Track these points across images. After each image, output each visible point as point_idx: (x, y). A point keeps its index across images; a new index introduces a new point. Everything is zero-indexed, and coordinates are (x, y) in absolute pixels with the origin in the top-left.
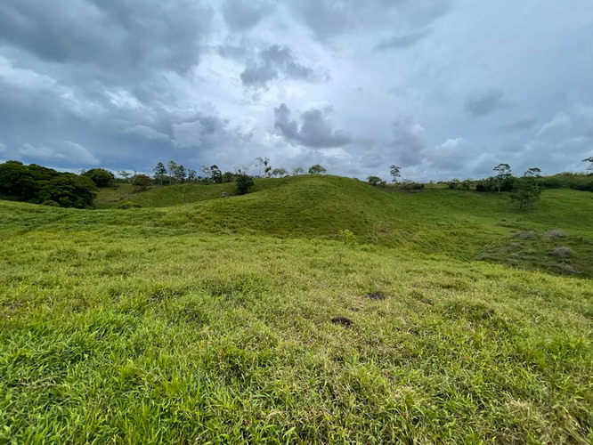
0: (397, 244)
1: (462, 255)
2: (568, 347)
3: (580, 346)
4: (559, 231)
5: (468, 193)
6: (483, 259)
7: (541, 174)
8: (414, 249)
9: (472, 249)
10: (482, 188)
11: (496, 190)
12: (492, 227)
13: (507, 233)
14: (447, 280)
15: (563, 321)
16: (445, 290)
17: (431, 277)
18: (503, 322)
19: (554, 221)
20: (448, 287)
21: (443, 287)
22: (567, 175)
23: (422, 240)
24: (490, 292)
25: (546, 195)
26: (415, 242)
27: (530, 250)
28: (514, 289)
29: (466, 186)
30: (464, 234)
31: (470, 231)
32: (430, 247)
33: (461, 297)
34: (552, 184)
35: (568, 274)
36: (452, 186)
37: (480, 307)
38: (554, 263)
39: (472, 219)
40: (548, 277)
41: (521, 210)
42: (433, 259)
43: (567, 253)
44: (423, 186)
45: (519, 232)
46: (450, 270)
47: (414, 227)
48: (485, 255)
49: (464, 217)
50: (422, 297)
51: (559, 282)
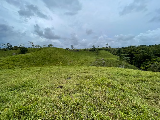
0: (74, 64)
1: (88, 65)
2: (104, 80)
3: (105, 79)
4: (103, 58)
5: (88, 51)
6: (92, 66)
7: (100, 47)
8: (78, 65)
9: (90, 64)
10: (90, 50)
11: (93, 51)
12: (93, 59)
13: (95, 59)
14: (85, 71)
15: (103, 75)
16: (84, 74)
17: (81, 71)
18: (94, 78)
19: (102, 56)
20: (85, 73)
21: (84, 73)
22: (103, 47)
23: (80, 63)
24: (92, 72)
25: (101, 51)
26: (78, 64)
27: (99, 63)
28: (96, 71)
29: (87, 50)
30: (88, 61)
31: (89, 60)
32: (81, 64)
33: (87, 74)
34: (101, 49)
35: (105, 66)
36: (85, 50)
37: (90, 76)
38: (103, 65)
39: (89, 57)
40: (101, 67)
41: (97, 55)
42: (82, 67)
43: (104, 62)
44: (79, 50)
45: (97, 59)
46: (85, 69)
47: (78, 60)
48: (92, 65)
49: (88, 57)
50: (79, 76)
51: (103, 68)
